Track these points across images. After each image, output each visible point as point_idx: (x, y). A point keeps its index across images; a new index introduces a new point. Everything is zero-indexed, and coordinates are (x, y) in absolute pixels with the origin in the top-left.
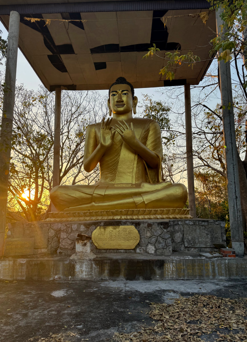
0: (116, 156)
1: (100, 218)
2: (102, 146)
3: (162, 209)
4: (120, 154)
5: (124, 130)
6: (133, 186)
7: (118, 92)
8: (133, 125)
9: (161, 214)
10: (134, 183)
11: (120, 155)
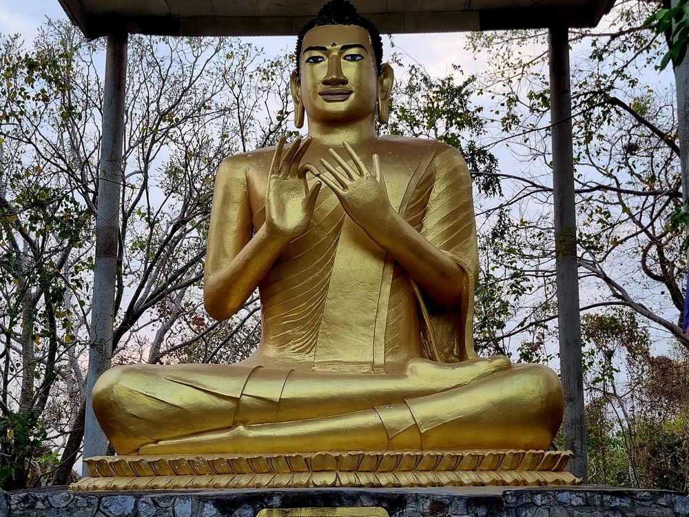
0: (320, 265)
1: (265, 480)
2: (273, 231)
3: (479, 452)
4: (333, 259)
5: (351, 178)
6: (376, 371)
7: (330, 51)
8: (381, 161)
9: (474, 470)
10: (380, 360)
11: (332, 264)
